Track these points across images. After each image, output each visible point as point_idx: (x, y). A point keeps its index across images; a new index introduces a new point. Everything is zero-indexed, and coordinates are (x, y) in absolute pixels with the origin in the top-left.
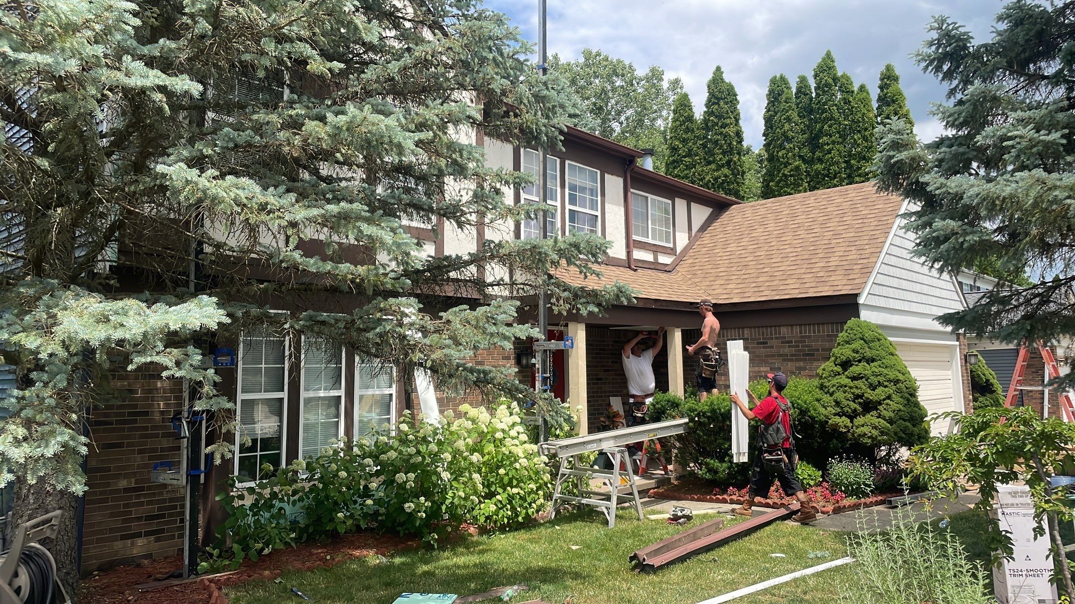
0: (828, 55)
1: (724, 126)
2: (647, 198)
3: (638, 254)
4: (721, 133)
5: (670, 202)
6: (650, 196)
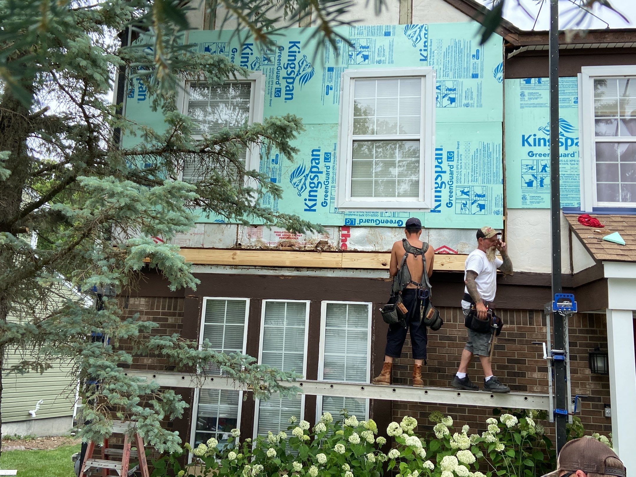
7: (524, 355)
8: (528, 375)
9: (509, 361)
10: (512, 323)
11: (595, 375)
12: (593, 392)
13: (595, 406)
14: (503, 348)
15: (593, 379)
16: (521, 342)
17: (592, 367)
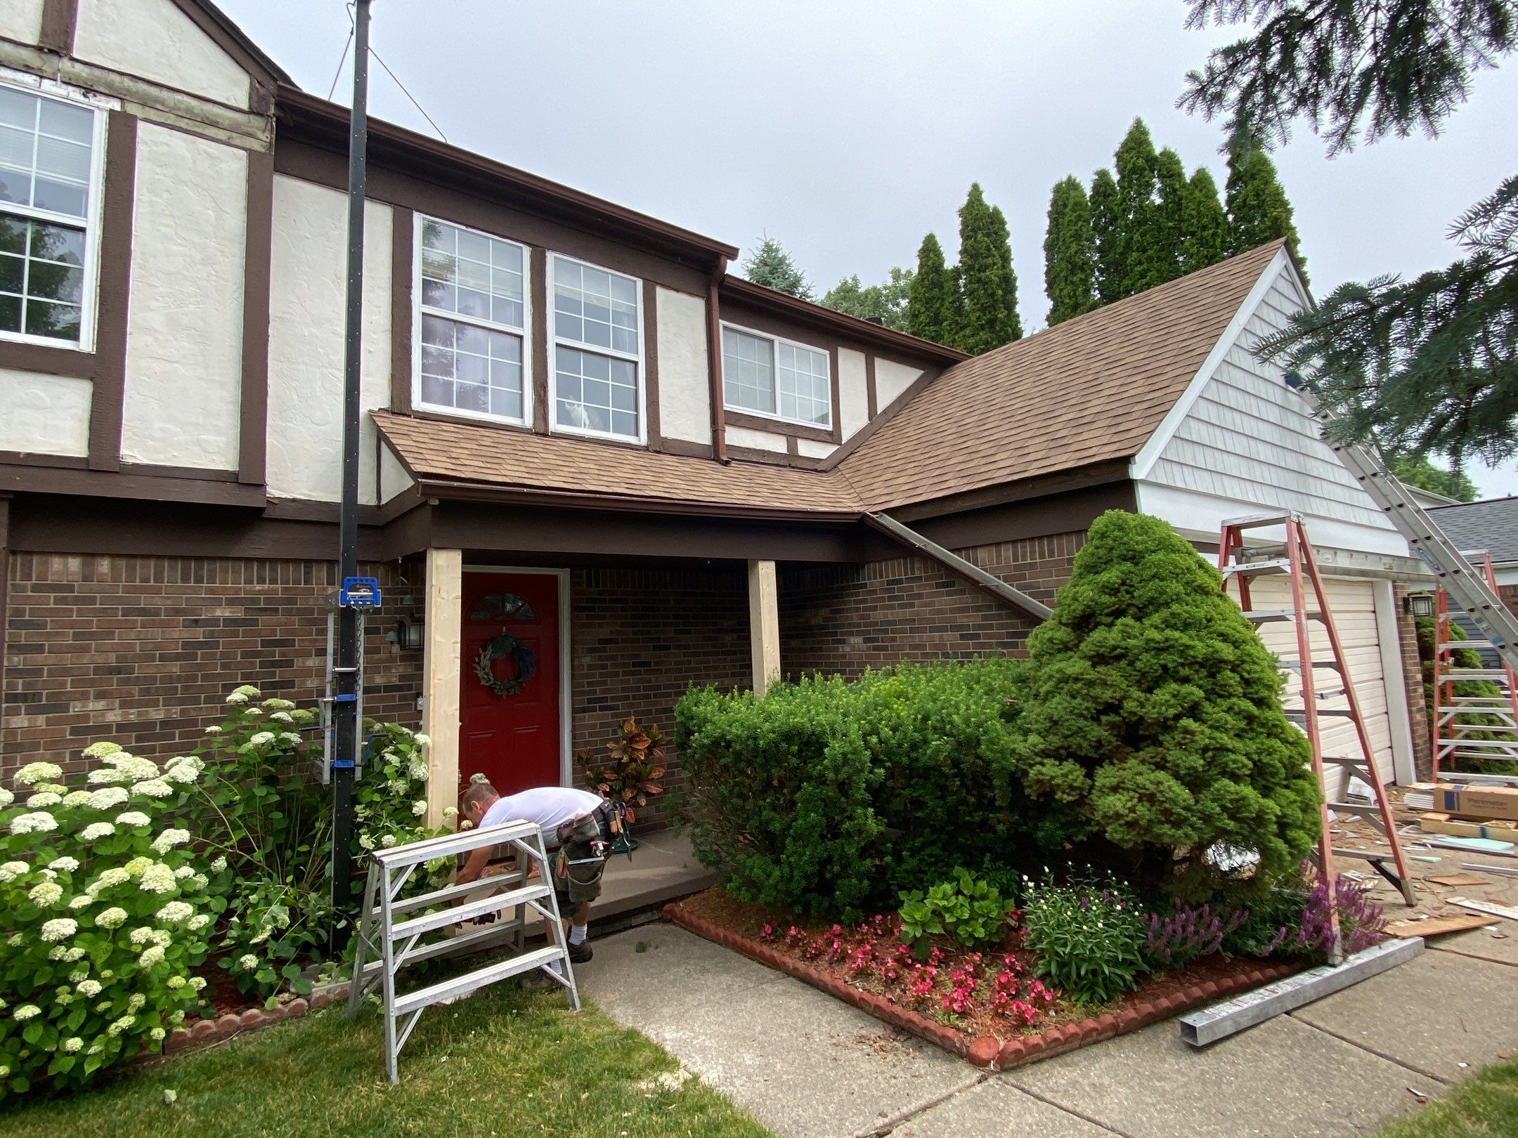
0: (1138, 123)
1: (983, 269)
2: (772, 342)
3: (735, 437)
4: (979, 280)
5: (827, 353)
6: (777, 339)
7: (293, 632)
8: (298, 663)
9: (264, 644)
10: (273, 581)
11: (405, 653)
12: (402, 678)
13: (402, 698)
14: (255, 622)
15: (403, 659)
16: (288, 612)
17: (401, 642)
